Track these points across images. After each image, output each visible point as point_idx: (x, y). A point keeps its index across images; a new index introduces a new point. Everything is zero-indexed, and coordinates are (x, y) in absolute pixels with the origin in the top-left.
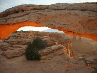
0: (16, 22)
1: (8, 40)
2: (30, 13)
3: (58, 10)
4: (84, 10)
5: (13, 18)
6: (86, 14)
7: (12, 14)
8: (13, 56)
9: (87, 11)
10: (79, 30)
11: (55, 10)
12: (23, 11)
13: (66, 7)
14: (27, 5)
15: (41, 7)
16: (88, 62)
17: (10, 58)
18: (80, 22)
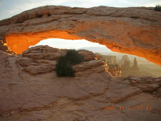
0: (38, 31)
1: (30, 54)
2: (59, 18)
3: (100, 15)
4: (136, 18)
5: (34, 24)
6: (138, 22)
7: (32, 18)
8: (39, 72)
9: (139, 19)
10: (128, 44)
11: (96, 15)
12: (49, 15)
13: (111, 12)
14: (55, 6)
15: (76, 11)
16: (133, 81)
17: (34, 75)
18: (129, 34)
